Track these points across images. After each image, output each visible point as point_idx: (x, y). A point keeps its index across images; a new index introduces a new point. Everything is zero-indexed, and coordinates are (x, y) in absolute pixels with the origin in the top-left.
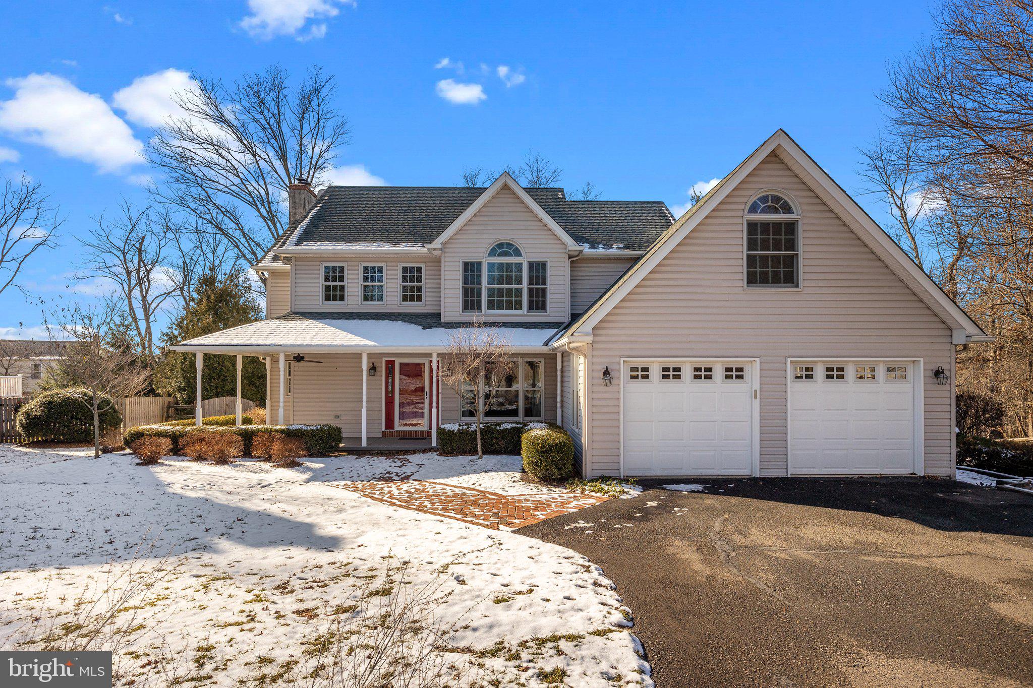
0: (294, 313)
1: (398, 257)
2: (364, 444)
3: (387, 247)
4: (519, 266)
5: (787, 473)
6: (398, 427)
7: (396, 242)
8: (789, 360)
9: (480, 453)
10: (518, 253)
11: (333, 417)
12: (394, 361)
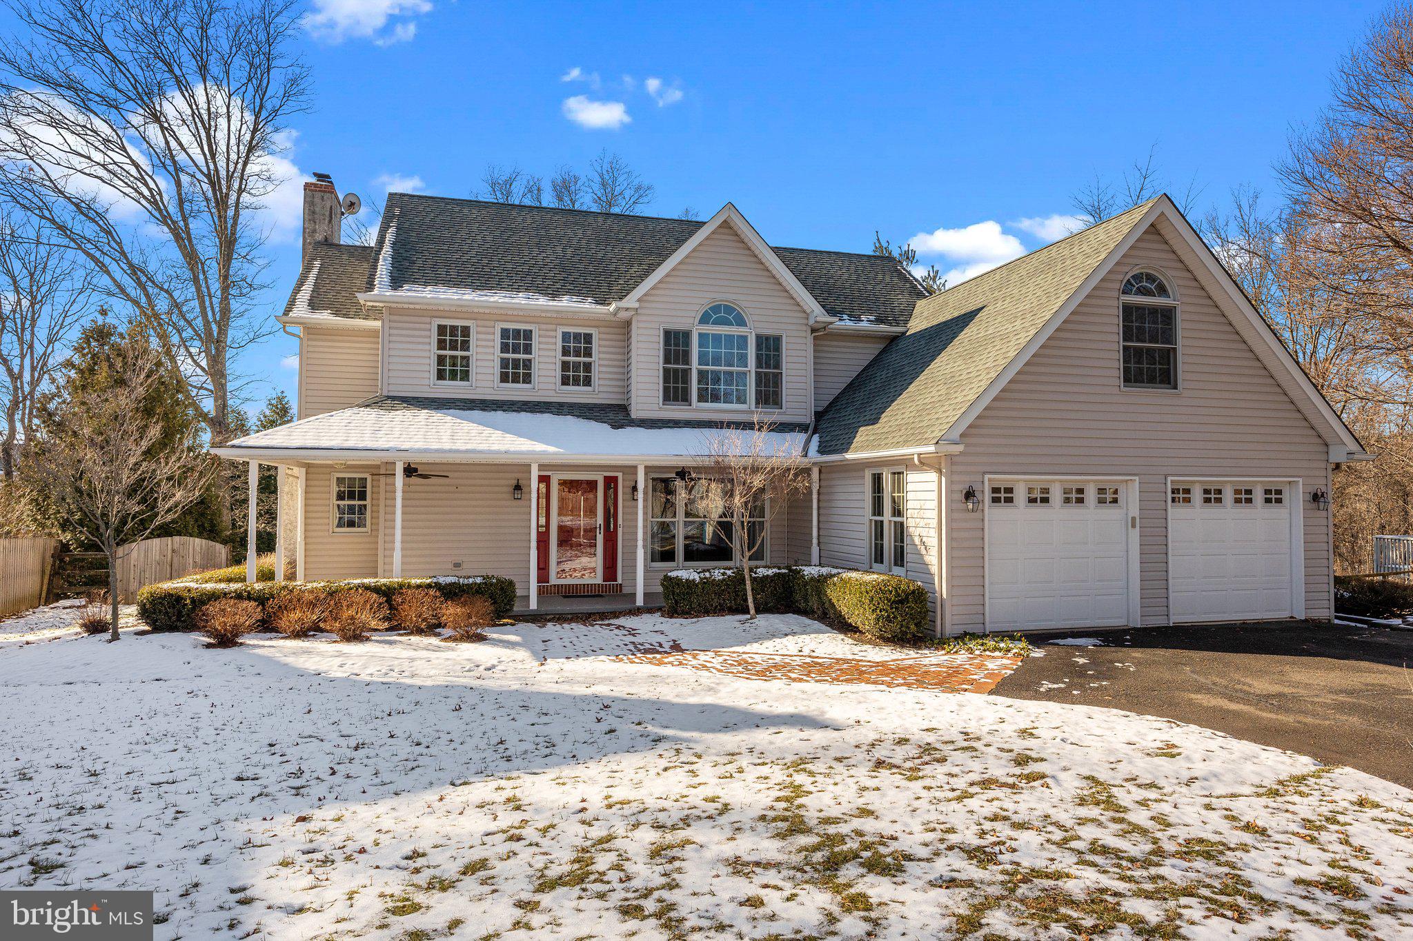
0: (389, 397)
1: (560, 318)
2: (533, 605)
3: (542, 301)
4: (743, 340)
5: (1169, 620)
6: (554, 580)
7: (554, 295)
8: (1169, 479)
9: (752, 611)
10: (741, 322)
11: (451, 566)
12: (549, 477)
